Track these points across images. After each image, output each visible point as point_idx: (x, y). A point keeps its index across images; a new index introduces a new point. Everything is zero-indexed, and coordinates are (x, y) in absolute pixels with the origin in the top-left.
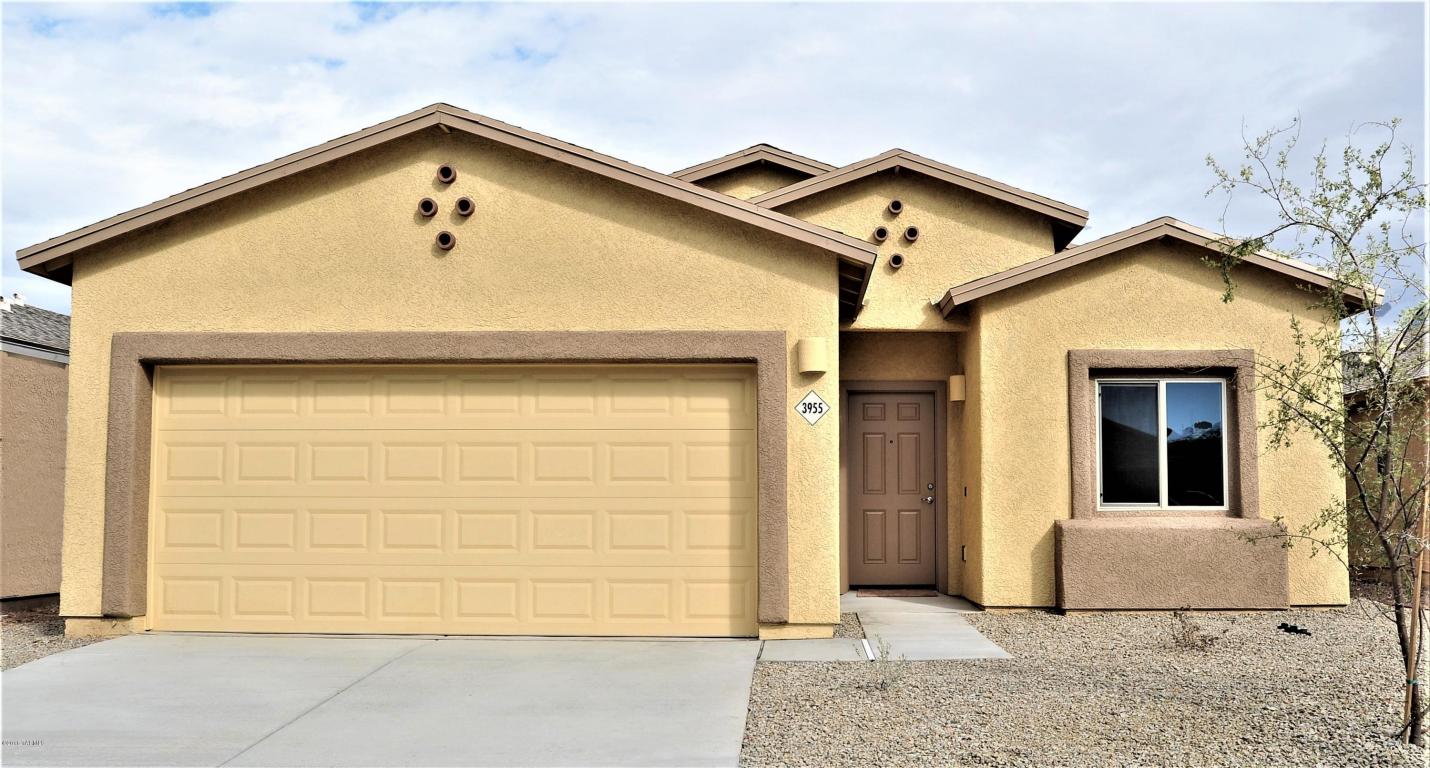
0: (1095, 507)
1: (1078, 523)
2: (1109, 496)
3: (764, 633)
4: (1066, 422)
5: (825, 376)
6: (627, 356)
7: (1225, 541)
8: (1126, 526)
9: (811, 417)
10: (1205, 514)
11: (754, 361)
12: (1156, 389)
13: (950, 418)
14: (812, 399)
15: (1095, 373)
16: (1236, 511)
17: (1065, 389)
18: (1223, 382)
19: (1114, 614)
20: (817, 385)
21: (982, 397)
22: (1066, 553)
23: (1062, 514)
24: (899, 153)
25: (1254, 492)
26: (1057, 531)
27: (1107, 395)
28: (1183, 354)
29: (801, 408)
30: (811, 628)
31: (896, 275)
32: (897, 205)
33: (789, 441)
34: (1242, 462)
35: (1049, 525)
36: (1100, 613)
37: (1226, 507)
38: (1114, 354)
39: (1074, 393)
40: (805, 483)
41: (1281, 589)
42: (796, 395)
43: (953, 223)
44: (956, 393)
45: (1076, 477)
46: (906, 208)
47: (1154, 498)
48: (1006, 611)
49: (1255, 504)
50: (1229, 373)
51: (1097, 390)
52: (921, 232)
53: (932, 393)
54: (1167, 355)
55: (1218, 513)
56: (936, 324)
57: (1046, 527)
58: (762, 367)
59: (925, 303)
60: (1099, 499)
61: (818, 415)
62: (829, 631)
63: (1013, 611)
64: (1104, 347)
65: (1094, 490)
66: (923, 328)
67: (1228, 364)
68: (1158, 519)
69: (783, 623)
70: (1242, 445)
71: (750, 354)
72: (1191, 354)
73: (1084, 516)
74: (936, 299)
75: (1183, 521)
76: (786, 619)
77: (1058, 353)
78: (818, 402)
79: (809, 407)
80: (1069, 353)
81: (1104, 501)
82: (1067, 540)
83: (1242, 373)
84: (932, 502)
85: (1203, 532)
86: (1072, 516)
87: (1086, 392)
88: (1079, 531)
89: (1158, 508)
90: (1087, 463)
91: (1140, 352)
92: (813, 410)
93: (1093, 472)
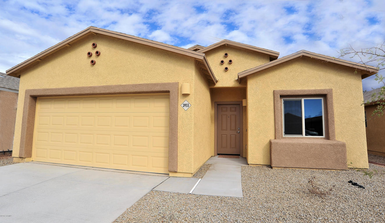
0: (282, 136)
1: (276, 141)
2: (287, 133)
3: (171, 175)
4: (273, 111)
5: (190, 96)
7: (324, 147)
8: (291, 142)
9: (186, 108)
10: (317, 138)
11: (169, 92)
12: (301, 101)
13: (244, 111)
14: (186, 103)
15: (282, 96)
16: (328, 138)
17: (273, 101)
18: (322, 99)
19: (288, 169)
20: (187, 98)
21: (248, 104)
22: (273, 150)
23: (272, 137)
24: (226, 40)
25: (334, 132)
26: (270, 143)
27: (286, 103)
28: (309, 90)
29: (182, 105)
30: (185, 174)
31: (226, 73)
32: (226, 54)
33: (179, 116)
34: (329, 123)
35: (268, 141)
36: (283, 168)
37: (324, 136)
38: (287, 91)
39: (275, 102)
40: (183, 129)
41: (345, 164)
42: (181, 101)
43: (242, 58)
44: (244, 105)
45: (276, 127)
46: (229, 55)
47: (301, 133)
48: (255, 166)
49: (334, 136)
50: (325, 96)
51: (283, 102)
52: (233, 61)
53: (239, 104)
54: (305, 91)
55: (322, 138)
56: (237, 85)
57: (267, 141)
58: (171, 93)
59: (234, 80)
60: (283, 133)
61: (187, 108)
62: (190, 176)
63: (257, 166)
64: (284, 89)
65: (282, 131)
66: (234, 86)
67: (324, 93)
68: (302, 140)
69: (176, 172)
70: (329, 117)
71: (167, 89)
72: (312, 90)
73: (279, 138)
74: (237, 78)
75: (310, 141)
76: (176, 171)
77: (270, 91)
78: (188, 103)
79: (185, 105)
80: (274, 91)
81: (285, 134)
82: (273, 146)
83: (329, 97)
84: (239, 133)
85: (317, 145)
86: (275, 138)
87: (279, 102)
88: (277, 143)
89: (302, 136)
90: (280, 123)
91: (295, 90)
92: (186, 106)
93: (281, 125)
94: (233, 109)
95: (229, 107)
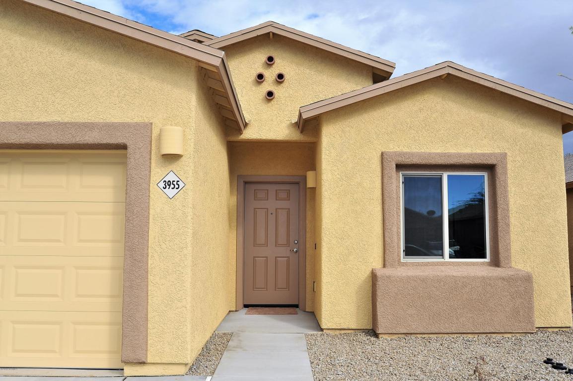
0: (400, 259)
1: (388, 271)
2: (409, 252)
3: (129, 371)
4: (380, 201)
5: (182, 159)
6: (23, 141)
7: (490, 285)
8: (421, 274)
9: (170, 192)
10: (473, 264)
11: (124, 147)
12: (440, 180)
13: (308, 200)
14: (171, 177)
15: (400, 167)
16: (496, 262)
17: (380, 178)
18: (485, 174)
19: (413, 337)
20: (176, 166)
21: (323, 183)
22: (379, 293)
23: (377, 264)
24: (272, 24)
25: (508, 250)
26: (374, 277)
27: (408, 181)
28: (459, 155)
29: (162, 185)
30: (166, 366)
31: (270, 104)
32: (270, 59)
33: (151, 212)
34: (500, 229)
35: (368, 272)
36: (403, 336)
37: (487, 260)
38: (412, 154)
39: (385, 181)
40: (164, 246)
41: (530, 319)
42: (159, 173)
43: (308, 71)
44: (310, 184)
45: (387, 239)
46: (277, 61)
47: (437, 250)
48: (338, 332)
49: (508, 258)
50: (490, 168)
51: (401, 180)
52: (286, 77)
53: (298, 183)
54: (449, 155)
55: (483, 263)
56: (293, 135)
57: (364, 274)
58: (130, 150)
59: (288, 122)
60: (402, 254)
61: (175, 191)
62: (183, 370)
63: (343, 332)
64: (406, 150)
65: (399, 247)
66: (287, 139)
67: (490, 162)
68: (443, 268)
69: (144, 363)
70: (499, 217)
71: (120, 140)
72: (465, 155)
73: (392, 266)
74: (295, 119)
75: (460, 269)
76: (144, 360)
77: (374, 153)
78: (176, 179)
79: (168, 184)
80: (382, 154)
81: (406, 255)
82: (380, 283)
83: (499, 170)
84: (297, 252)
85: (475, 278)
86: (384, 266)
87: (394, 181)
88: (389, 277)
89: (442, 260)
90: (395, 229)
91: (430, 154)
92: (172, 186)
93: (398, 235)
94: (283, 195)
95: (272, 189)
